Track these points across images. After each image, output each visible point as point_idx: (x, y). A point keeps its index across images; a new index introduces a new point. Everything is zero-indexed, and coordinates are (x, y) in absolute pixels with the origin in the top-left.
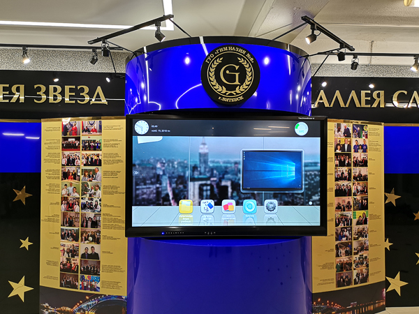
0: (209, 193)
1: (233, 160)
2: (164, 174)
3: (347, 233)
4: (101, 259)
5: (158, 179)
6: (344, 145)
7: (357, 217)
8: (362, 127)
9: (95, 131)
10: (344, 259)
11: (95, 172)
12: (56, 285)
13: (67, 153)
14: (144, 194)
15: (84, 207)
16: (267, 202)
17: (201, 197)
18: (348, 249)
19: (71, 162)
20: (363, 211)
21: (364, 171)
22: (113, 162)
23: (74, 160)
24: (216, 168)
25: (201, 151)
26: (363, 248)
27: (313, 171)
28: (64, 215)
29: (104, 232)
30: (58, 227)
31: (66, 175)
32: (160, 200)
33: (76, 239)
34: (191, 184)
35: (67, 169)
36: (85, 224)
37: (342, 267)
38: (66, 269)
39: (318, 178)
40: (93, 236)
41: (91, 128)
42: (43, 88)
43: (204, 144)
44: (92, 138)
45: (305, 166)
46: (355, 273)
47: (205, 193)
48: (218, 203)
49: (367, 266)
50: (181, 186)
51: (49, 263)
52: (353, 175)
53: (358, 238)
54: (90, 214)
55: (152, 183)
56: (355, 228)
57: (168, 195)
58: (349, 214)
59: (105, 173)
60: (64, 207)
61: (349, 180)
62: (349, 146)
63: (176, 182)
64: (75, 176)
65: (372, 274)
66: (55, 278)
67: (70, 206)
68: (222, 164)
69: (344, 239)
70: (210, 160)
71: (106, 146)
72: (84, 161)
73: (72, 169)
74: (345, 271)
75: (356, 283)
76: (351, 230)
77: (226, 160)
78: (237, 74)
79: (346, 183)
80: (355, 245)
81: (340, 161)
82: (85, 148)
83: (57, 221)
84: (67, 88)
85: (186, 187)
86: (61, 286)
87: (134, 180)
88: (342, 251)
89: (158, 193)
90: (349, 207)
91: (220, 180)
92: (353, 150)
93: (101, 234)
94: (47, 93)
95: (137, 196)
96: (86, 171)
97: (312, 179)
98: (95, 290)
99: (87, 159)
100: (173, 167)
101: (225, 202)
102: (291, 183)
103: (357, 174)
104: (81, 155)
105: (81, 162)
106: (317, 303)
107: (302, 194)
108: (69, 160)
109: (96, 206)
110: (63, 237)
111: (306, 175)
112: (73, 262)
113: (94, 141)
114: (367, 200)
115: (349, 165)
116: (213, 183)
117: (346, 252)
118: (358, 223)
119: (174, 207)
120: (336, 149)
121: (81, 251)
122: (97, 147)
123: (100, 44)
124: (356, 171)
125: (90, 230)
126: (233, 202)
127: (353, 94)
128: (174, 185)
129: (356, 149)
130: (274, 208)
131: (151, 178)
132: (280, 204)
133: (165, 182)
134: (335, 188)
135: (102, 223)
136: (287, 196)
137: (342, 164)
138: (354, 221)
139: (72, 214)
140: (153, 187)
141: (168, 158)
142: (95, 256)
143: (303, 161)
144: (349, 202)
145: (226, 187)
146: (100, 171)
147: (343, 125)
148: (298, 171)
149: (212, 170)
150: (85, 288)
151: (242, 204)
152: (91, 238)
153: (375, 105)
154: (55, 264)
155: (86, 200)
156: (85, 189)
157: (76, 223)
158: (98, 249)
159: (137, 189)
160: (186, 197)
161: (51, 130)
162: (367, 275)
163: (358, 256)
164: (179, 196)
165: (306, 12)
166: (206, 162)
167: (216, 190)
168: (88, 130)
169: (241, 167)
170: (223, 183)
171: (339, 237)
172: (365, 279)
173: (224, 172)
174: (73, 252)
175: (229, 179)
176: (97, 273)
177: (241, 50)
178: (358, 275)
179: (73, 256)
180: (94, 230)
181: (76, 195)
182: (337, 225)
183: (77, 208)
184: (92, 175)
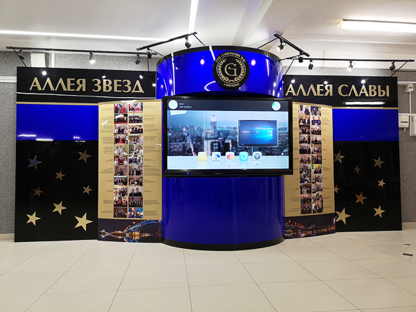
0: (217, 147)
1: (232, 126)
2: (188, 135)
3: (308, 179)
4: (143, 196)
5: (184, 138)
6: (305, 120)
7: (315, 168)
8: (317, 108)
9: (138, 109)
10: (306, 195)
11: (138, 137)
12: (111, 216)
13: (118, 125)
14: (175, 148)
15: (131, 161)
16: (254, 153)
17: (212, 150)
18: (308, 189)
19: (121, 131)
20: (318, 165)
21: (318, 138)
22: (151, 130)
23: (123, 130)
24: (222, 131)
25: (212, 120)
26: (319, 189)
27: (284, 133)
28: (116, 168)
29: (145, 177)
30: (112, 176)
31: (117, 141)
32: (185, 152)
33: (125, 183)
34: (205, 142)
35: (118, 136)
36: (131, 173)
37: (305, 201)
38: (118, 205)
39: (287, 138)
40: (138, 181)
41: (135, 108)
42: (99, 81)
43: (214, 116)
44: (136, 115)
45: (279, 130)
46: (313, 205)
47: (214, 148)
48: (223, 154)
49: (322, 201)
50: (199, 143)
51: (105, 202)
52: (311, 140)
53: (315, 182)
54: (135, 166)
55: (180, 141)
56: (313, 175)
57: (190, 149)
58: (309, 166)
59: (146, 138)
60: (116, 162)
61: (309, 143)
62: (309, 121)
63: (196, 141)
64: (124, 141)
65: (325, 208)
66: (110, 212)
67: (121, 162)
68: (225, 129)
69: (306, 182)
70: (217, 126)
71: (146, 119)
72: (131, 130)
73: (122, 136)
74: (307, 204)
75: (314, 212)
76: (310, 176)
77: (228, 126)
78: (235, 70)
79: (306, 145)
80: (313, 186)
81: (303, 130)
82: (131, 121)
83: (111, 172)
84: (115, 81)
85: (202, 144)
86: (115, 216)
87: (168, 139)
88: (305, 190)
89: (184, 147)
90: (309, 161)
91: (225, 139)
92: (311, 123)
93: (144, 179)
94: (101, 84)
95: (171, 149)
96: (132, 137)
97: (284, 139)
98: (140, 217)
99: (133, 128)
100: (194, 130)
101: (227, 153)
102: (269, 141)
103: (314, 140)
104: (128, 127)
105: (128, 131)
106: (289, 224)
107: (277, 148)
108: (119, 130)
109: (139, 160)
110: (116, 183)
111: (279, 136)
112: (123, 199)
113: (138, 117)
114: (321, 157)
115: (309, 133)
116: (220, 141)
117: (307, 191)
118: (315, 172)
119: (195, 156)
120: (300, 122)
121: (129, 192)
122: (140, 120)
123: (145, 51)
124: (313, 137)
125: (135, 177)
126: (233, 153)
127: (312, 87)
128: (194, 143)
129: (314, 122)
130: (259, 157)
131: (179, 138)
133: (189, 141)
134: (299, 148)
135: (143, 172)
136: (267, 149)
137: (304, 132)
138: (313, 171)
139: (122, 167)
140: (181, 144)
141: (190, 125)
142: (139, 194)
143: (278, 127)
145: (229, 144)
146: (142, 136)
147: (305, 106)
148: (275, 133)
149: (219, 132)
150: (133, 216)
151: (238, 155)
152: (136, 183)
153: (326, 94)
154: (110, 202)
155: (132, 157)
156: (131, 150)
157: (124, 173)
158: (141, 189)
159: (170, 145)
160: (202, 150)
161: (106, 111)
162: (322, 208)
163: (315, 194)
164: (198, 149)
165: (276, 31)
166: (215, 127)
167: (222, 146)
168: (133, 109)
169: (238, 131)
170: (226, 141)
171: (302, 181)
172: (321, 210)
173: (227, 134)
174: (123, 193)
175: (230, 139)
176: (140, 206)
177: (237, 55)
178: (315, 207)
179: (123, 195)
180: (138, 177)
181: (125, 154)
182: (301, 173)
183: (126, 162)
184: (136, 140)
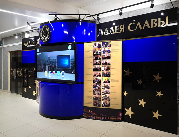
0: (50, 69)
8: (108, 43)
16: (62, 72)
21: (108, 61)
32: (41, 70)
37: (96, 99)
43: (49, 54)
50: (45, 67)
53: (104, 89)
65: (112, 105)
68: (52, 60)
69: (97, 88)
70: (50, 59)
75: (103, 106)
78: (46, 33)
81: (96, 58)
90: (100, 76)
95: (38, 69)
100: (43, 61)
101: (53, 72)
102: (67, 66)
106: (85, 110)
107: (70, 70)
111: (71, 63)
114: (110, 73)
115: (100, 59)
119: (44, 73)
120: (94, 53)
124: (104, 61)
132: (65, 73)
134: (93, 68)
136: (67, 70)
140: (40, 67)
143: (70, 58)
160: (46, 70)
163: (104, 96)
169: (56, 61)
171: (95, 87)
172: (109, 106)
177: (46, 26)
178: (104, 103)
182: (94, 82)
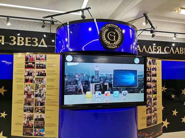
1: (109, 74)
2: (79, 80)
3: (150, 104)
5: (76, 82)
6: (149, 68)
9: (43, 59)
10: (149, 115)
12: (21, 134)
14: (70, 89)
15: (36, 96)
16: (123, 92)
17: (96, 90)
18: (150, 110)
22: (52, 74)
24: (102, 77)
25: (96, 70)
26: (155, 110)
27: (141, 78)
29: (47, 107)
30: (22, 106)
31: (27, 81)
33: (32, 111)
36: (37, 104)
37: (148, 118)
39: (143, 81)
40: (41, 110)
41: (41, 58)
42: (15, 38)
44: (41, 63)
45: (138, 76)
51: (17, 124)
52: (152, 80)
53: (154, 106)
54: (39, 99)
55: (74, 84)
56: (153, 102)
57: (81, 90)
58: (151, 96)
59: (48, 80)
63: (85, 84)
64: (32, 81)
66: (20, 131)
67: (29, 96)
68: (105, 76)
69: (149, 106)
70: (99, 73)
71: (48, 67)
72: (37, 74)
74: (149, 120)
75: (153, 124)
77: (106, 73)
79: (149, 83)
80: (153, 108)
82: (37, 67)
83: (22, 103)
85: (89, 86)
86: (24, 135)
87: (65, 83)
89: (76, 89)
90: (151, 93)
91: (104, 82)
92: (152, 70)
93: (46, 109)
94: (16, 40)
96: (38, 78)
97: (141, 82)
98: (42, 136)
100: (83, 77)
101: (106, 92)
103: (153, 80)
104: (35, 71)
105: (35, 74)
106: (140, 134)
109: (43, 95)
110: (25, 111)
114: (156, 90)
116: (101, 84)
121: (35, 117)
122: (44, 67)
125: (40, 107)
126: (109, 92)
127: (150, 47)
131: (73, 82)
132: (128, 93)
133: (80, 84)
135: (46, 104)
136: (131, 89)
139: (30, 99)
141: (81, 73)
142: (42, 119)
144: (151, 91)
145: (106, 86)
148: (136, 78)
149: (100, 78)
151: (113, 93)
152: (40, 111)
154: (20, 124)
155: (38, 92)
157: (32, 104)
159: (67, 87)
161: (19, 59)
163: (154, 113)
164: (86, 90)
166: (98, 75)
167: (102, 87)
168: (39, 59)
172: (156, 123)
173: (106, 79)
174: (30, 118)
175: (108, 82)
176: (43, 127)
177: (116, 26)
178: (154, 121)
179: (30, 120)
184: (41, 81)
